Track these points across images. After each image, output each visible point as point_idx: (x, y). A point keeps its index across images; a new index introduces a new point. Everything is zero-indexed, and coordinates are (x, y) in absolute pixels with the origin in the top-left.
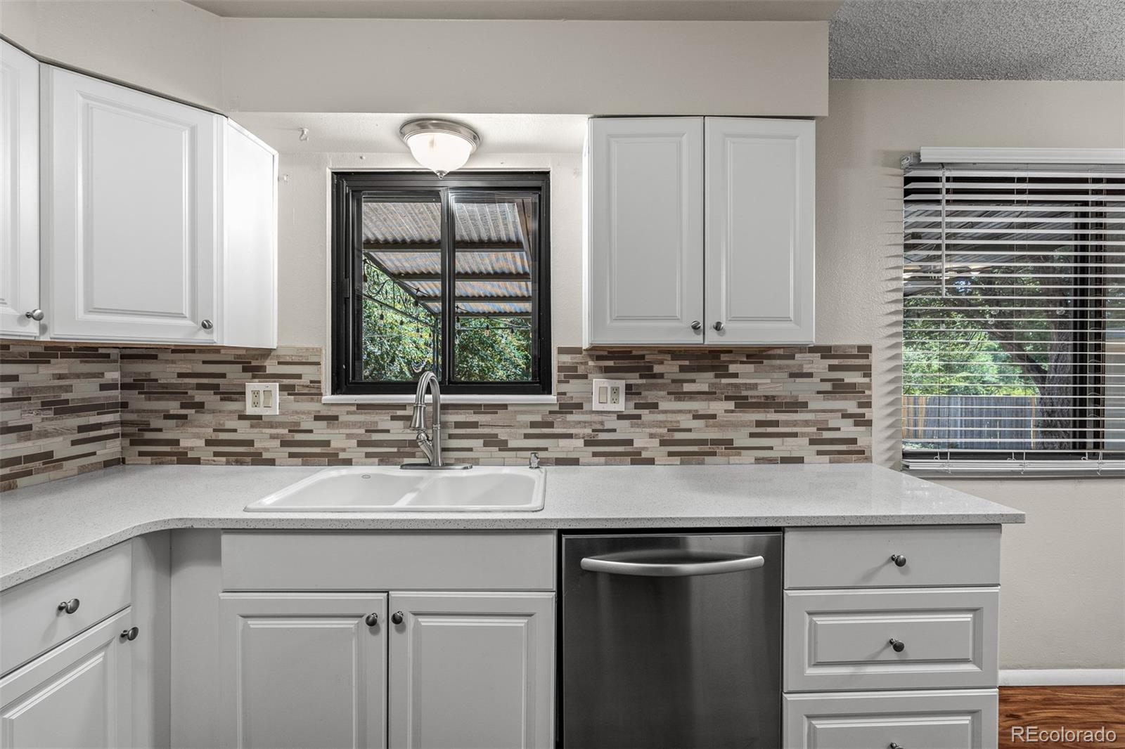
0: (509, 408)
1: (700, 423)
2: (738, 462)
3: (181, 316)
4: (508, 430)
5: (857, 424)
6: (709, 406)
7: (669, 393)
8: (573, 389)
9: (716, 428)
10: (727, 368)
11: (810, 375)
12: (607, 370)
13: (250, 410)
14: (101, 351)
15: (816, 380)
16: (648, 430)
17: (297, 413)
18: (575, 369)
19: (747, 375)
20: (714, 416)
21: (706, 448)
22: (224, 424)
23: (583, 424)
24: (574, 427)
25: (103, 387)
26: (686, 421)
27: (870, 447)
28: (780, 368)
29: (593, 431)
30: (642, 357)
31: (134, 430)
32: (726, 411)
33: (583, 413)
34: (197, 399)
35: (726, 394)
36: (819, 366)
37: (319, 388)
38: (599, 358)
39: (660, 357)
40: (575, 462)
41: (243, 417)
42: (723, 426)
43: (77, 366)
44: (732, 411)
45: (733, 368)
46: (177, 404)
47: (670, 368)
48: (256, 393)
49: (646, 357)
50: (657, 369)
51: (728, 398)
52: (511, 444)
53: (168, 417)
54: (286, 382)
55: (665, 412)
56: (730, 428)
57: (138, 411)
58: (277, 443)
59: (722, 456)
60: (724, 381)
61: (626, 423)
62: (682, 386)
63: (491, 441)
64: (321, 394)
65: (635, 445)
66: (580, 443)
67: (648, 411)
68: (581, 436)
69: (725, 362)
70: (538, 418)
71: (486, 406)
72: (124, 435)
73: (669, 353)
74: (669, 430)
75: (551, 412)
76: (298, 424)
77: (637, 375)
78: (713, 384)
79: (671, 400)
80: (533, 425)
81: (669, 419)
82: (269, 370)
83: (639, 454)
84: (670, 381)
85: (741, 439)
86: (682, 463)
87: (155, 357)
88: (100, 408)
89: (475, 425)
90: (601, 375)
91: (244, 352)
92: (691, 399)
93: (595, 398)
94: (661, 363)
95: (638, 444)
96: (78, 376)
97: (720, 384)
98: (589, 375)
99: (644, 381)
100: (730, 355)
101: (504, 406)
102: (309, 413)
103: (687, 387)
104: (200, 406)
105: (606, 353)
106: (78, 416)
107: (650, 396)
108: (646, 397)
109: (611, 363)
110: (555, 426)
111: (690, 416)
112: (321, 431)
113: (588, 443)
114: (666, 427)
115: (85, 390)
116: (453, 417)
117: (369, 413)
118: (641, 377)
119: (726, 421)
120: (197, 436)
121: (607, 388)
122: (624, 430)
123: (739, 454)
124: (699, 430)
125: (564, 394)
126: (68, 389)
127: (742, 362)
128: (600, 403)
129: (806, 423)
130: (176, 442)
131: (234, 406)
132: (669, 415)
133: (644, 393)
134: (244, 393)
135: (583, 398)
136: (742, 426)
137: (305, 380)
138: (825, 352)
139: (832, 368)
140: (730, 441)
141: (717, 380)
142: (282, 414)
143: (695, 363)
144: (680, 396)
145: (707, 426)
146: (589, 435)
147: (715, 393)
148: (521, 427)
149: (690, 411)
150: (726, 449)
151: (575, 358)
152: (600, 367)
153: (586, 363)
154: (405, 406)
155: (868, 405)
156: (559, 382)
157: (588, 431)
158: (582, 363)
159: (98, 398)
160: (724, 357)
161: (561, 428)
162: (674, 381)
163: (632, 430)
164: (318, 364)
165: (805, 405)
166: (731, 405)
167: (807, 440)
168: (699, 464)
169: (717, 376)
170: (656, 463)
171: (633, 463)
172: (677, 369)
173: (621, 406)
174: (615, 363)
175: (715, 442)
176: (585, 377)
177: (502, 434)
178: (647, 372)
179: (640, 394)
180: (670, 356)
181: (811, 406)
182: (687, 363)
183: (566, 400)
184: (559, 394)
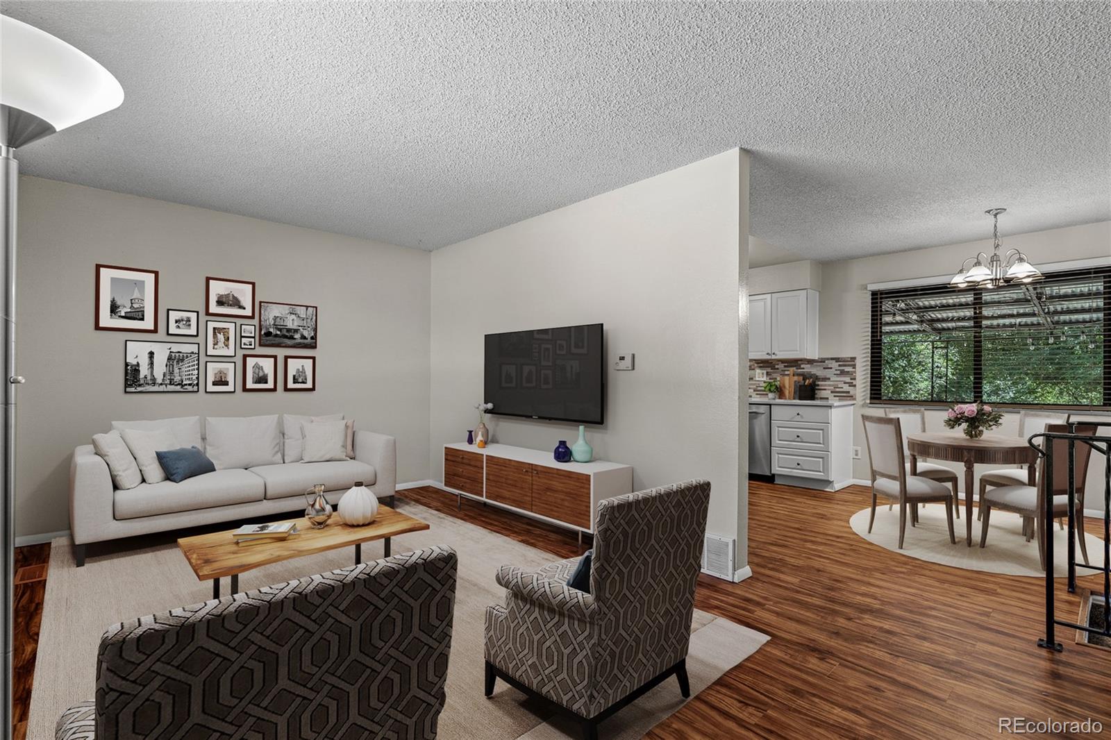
5: (850, 386)
7: (780, 374)
10: (800, 366)
11: (831, 368)
12: (760, 367)
15: (833, 370)
19: (808, 368)
27: (855, 394)
28: (819, 366)
29: (757, 386)
30: (772, 363)
36: (835, 365)
38: (758, 363)
39: (777, 362)
45: (802, 366)
47: (781, 366)
50: (777, 367)
60: (799, 370)
62: (785, 372)
69: (799, 364)
73: (781, 361)
77: (770, 368)
78: (795, 371)
84: (781, 370)
93: (757, 376)
94: (778, 364)
99: (772, 370)
105: (760, 362)
107: (774, 375)
113: (754, 391)
127: (805, 364)
129: (830, 385)
138: (837, 360)
139: (840, 366)
143: (789, 364)
153: (754, 365)
155: (855, 379)
160: (799, 362)
165: (829, 379)
167: (830, 392)
169: (797, 369)
172: (783, 366)
173: (764, 378)
174: (763, 365)
176: (754, 369)
178: (773, 368)
179: (771, 374)
181: (831, 379)
182: (786, 364)
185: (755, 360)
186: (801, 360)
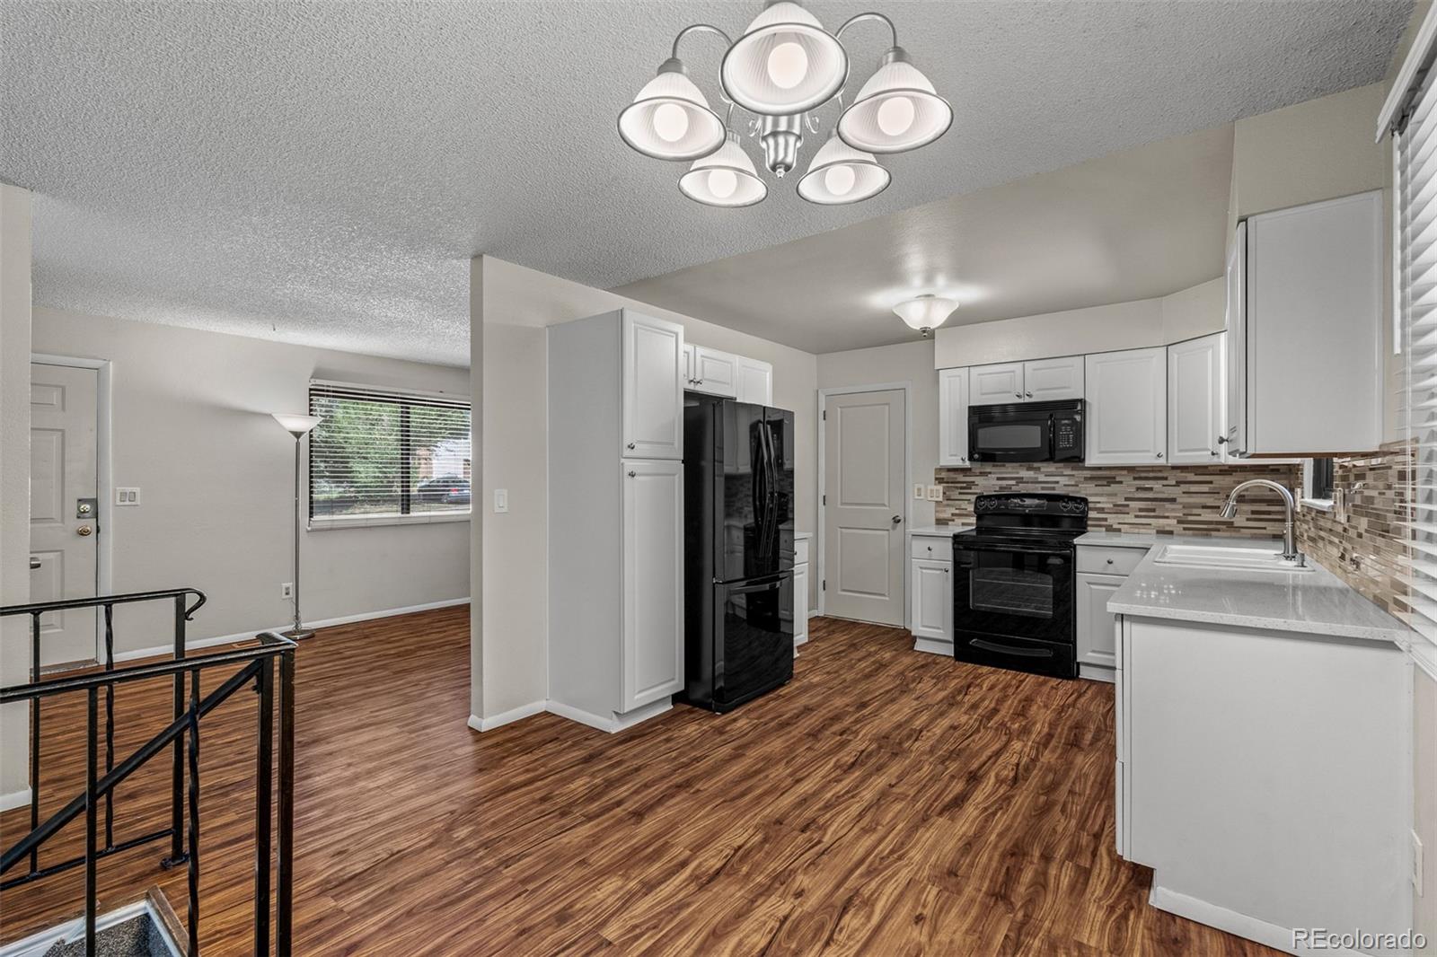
3: (1208, 449)
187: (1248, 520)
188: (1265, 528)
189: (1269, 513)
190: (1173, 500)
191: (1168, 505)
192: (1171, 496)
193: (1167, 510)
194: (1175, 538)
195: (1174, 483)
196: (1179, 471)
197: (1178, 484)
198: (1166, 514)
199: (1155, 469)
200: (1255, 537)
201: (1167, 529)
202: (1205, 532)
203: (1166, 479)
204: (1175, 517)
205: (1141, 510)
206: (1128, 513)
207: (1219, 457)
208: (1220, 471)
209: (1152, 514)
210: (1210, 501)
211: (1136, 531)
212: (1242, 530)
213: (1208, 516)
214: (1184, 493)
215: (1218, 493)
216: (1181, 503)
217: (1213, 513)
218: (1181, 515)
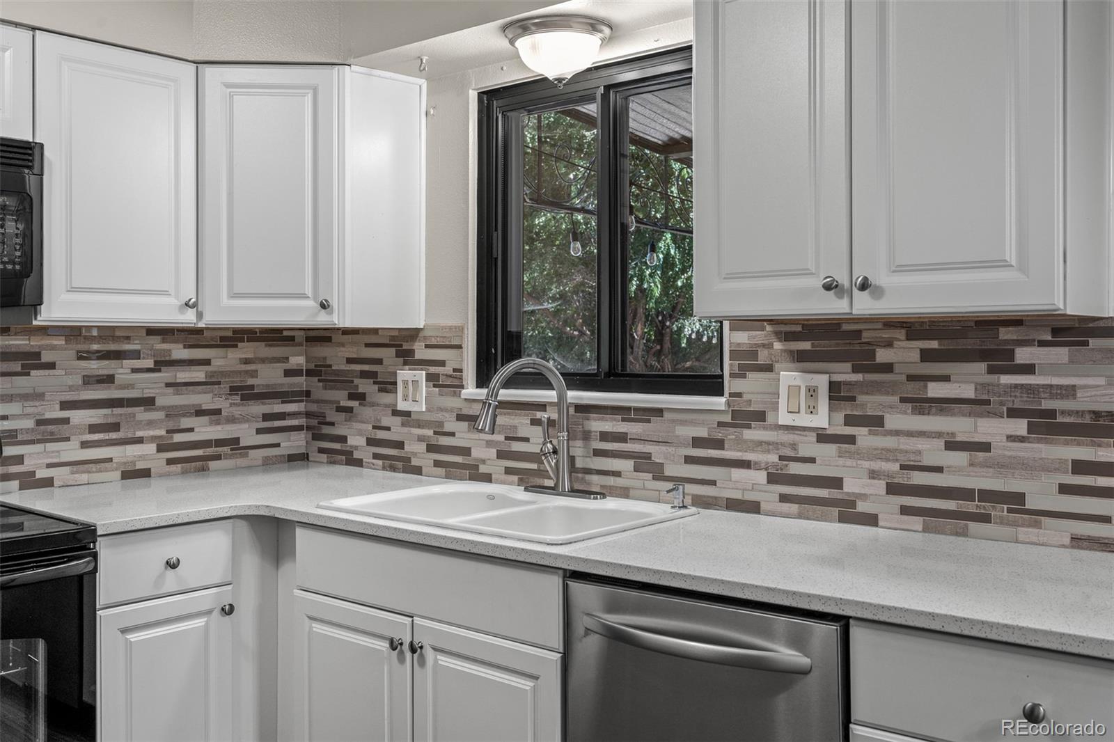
0: (666, 415)
1: (961, 458)
2: (1035, 539)
3: (304, 296)
4: (663, 448)
6: (976, 427)
7: (903, 400)
8: (751, 387)
9: (991, 470)
10: (1010, 355)
12: (800, 358)
13: (402, 406)
14: (285, 333)
16: (866, 464)
17: (441, 410)
18: (753, 354)
19: (1053, 369)
20: (985, 447)
21: (971, 506)
22: (379, 421)
23: (765, 446)
24: (753, 451)
25: (288, 373)
26: (933, 453)
29: (781, 458)
30: (858, 334)
31: (314, 422)
32: (1011, 438)
33: (765, 428)
34: (360, 390)
35: (1010, 405)
37: (461, 379)
38: (788, 337)
39: (886, 334)
40: (753, 508)
41: (396, 413)
42: (1003, 466)
43: (262, 350)
44: (1022, 439)
45: (1023, 355)
46: (345, 393)
47: (904, 353)
48: (405, 383)
49: (865, 334)
50: (882, 356)
51: (1014, 413)
52: (669, 472)
53: (340, 409)
54: (433, 370)
55: (897, 433)
56: (1017, 472)
57: (317, 402)
58: (423, 446)
59: (1001, 523)
60: (1006, 379)
61: (831, 449)
62: (926, 387)
63: (643, 462)
64: (462, 387)
65: (846, 489)
66: (761, 477)
67: (866, 429)
68: (763, 465)
69: (1007, 342)
70: (703, 433)
71: (637, 410)
72: (308, 428)
73: (902, 327)
74: (903, 467)
75: (721, 424)
76: (441, 424)
77: (848, 366)
78: (983, 385)
79: (905, 413)
80: (698, 442)
81: (902, 447)
82: (418, 356)
83: (852, 504)
84: (904, 378)
85: (1040, 495)
86: (926, 529)
87: (329, 339)
88: (285, 396)
89: (622, 438)
90: (791, 365)
91: (396, 333)
92: (942, 412)
93: (782, 403)
94: (889, 344)
95: (850, 486)
96: (263, 361)
97: (998, 385)
98: (777, 366)
99: (858, 377)
100: (1020, 328)
101: (659, 412)
102: (451, 410)
103: (935, 390)
104: (361, 397)
105: (799, 328)
106: (263, 404)
107: (870, 403)
108: (863, 406)
109: (806, 346)
110: (726, 446)
111: (941, 443)
112: (463, 436)
113: (773, 479)
114: (897, 460)
115: (269, 376)
116: (598, 425)
117: (509, 414)
118: (855, 370)
119: (1009, 457)
120: (360, 433)
121: (800, 387)
122: (828, 461)
123: (1037, 525)
124: (958, 470)
125: (739, 395)
126: (254, 374)
127: (1042, 344)
128: (788, 412)
130: (343, 439)
131: (386, 398)
132: (903, 439)
133: (861, 398)
134: (395, 383)
135: (765, 403)
136: (1043, 470)
137: (448, 369)
140: (1019, 498)
141: (992, 378)
142: (428, 410)
143: (949, 345)
144: (922, 405)
145: (972, 465)
146: (774, 465)
147: (987, 402)
148: (682, 444)
149: (939, 435)
150: (1009, 511)
151: (754, 337)
152: (791, 352)
153: (770, 346)
154: (545, 405)
156: (732, 375)
157: (773, 458)
158: (764, 346)
159: (282, 385)
160: (1006, 334)
161: (734, 450)
162: (911, 378)
163: (841, 461)
164: (460, 347)
166: (1020, 426)
168: (957, 534)
169: (991, 370)
170: (881, 523)
171: (843, 519)
172: (916, 356)
173: (821, 419)
174: (813, 346)
175: (987, 496)
176: (769, 368)
177: (658, 453)
178: (864, 361)
179: (853, 399)
180: (903, 331)
182: (934, 344)
183: (740, 405)
184: (731, 395)
185: (771, 321)
186: (1016, 321)
187: (259, 431)
188: (278, 445)
189: (282, 416)
190: (148, 402)
191: (141, 414)
192: (148, 393)
193: (140, 425)
194: (154, 482)
195: (149, 363)
196: (159, 338)
197: (160, 365)
198: (139, 434)
199: (118, 334)
200: (269, 464)
201: (140, 465)
202: (199, 464)
203: (136, 355)
204: (153, 439)
205: (93, 428)
206: (68, 439)
207: (331, 313)
208: (222, 339)
209: (114, 436)
210: (205, 399)
211: (84, 478)
212: (251, 452)
213: (205, 430)
214: (168, 385)
215: (219, 383)
216: (163, 408)
217: (211, 423)
218: (162, 432)
